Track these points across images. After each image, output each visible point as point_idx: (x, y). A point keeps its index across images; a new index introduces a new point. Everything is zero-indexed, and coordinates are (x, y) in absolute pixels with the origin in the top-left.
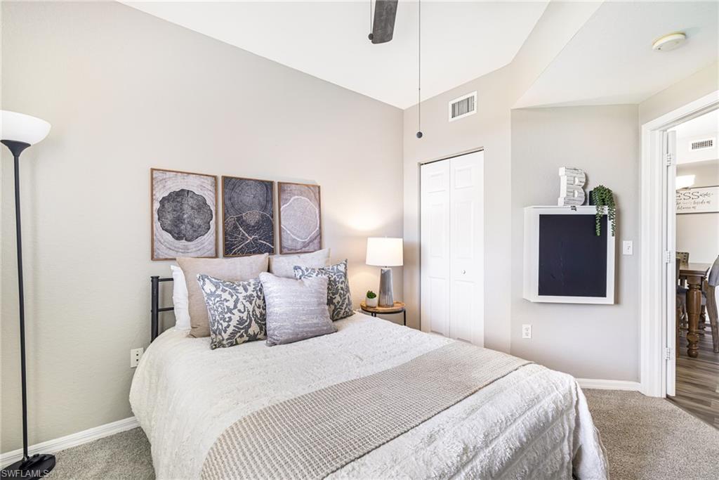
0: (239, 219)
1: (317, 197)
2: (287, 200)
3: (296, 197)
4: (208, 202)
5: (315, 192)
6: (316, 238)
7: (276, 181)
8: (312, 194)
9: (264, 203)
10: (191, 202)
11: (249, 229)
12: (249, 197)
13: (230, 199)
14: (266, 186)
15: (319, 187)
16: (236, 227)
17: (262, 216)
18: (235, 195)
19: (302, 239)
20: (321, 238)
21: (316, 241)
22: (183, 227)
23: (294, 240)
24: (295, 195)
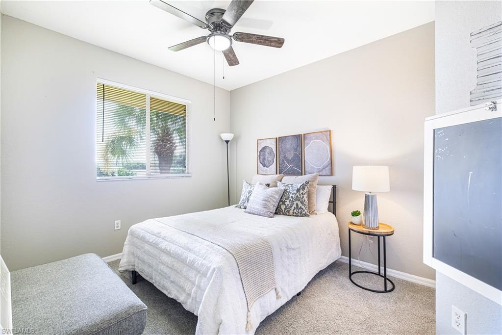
0: (285, 156)
1: (329, 139)
2: (308, 144)
3: (314, 141)
4: (273, 150)
5: (327, 134)
6: (327, 166)
7: (302, 134)
8: (325, 137)
9: (295, 147)
10: (268, 150)
11: (289, 162)
12: (289, 145)
13: (281, 147)
14: (297, 137)
15: (330, 131)
16: (283, 161)
17: (295, 154)
18: (283, 145)
19: (317, 166)
20: (332, 166)
21: (327, 168)
22: (265, 162)
23: (312, 167)
24: (313, 140)
